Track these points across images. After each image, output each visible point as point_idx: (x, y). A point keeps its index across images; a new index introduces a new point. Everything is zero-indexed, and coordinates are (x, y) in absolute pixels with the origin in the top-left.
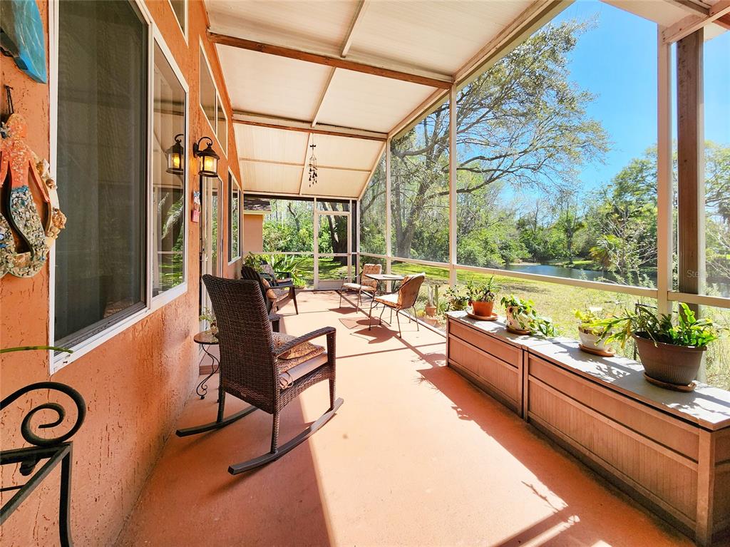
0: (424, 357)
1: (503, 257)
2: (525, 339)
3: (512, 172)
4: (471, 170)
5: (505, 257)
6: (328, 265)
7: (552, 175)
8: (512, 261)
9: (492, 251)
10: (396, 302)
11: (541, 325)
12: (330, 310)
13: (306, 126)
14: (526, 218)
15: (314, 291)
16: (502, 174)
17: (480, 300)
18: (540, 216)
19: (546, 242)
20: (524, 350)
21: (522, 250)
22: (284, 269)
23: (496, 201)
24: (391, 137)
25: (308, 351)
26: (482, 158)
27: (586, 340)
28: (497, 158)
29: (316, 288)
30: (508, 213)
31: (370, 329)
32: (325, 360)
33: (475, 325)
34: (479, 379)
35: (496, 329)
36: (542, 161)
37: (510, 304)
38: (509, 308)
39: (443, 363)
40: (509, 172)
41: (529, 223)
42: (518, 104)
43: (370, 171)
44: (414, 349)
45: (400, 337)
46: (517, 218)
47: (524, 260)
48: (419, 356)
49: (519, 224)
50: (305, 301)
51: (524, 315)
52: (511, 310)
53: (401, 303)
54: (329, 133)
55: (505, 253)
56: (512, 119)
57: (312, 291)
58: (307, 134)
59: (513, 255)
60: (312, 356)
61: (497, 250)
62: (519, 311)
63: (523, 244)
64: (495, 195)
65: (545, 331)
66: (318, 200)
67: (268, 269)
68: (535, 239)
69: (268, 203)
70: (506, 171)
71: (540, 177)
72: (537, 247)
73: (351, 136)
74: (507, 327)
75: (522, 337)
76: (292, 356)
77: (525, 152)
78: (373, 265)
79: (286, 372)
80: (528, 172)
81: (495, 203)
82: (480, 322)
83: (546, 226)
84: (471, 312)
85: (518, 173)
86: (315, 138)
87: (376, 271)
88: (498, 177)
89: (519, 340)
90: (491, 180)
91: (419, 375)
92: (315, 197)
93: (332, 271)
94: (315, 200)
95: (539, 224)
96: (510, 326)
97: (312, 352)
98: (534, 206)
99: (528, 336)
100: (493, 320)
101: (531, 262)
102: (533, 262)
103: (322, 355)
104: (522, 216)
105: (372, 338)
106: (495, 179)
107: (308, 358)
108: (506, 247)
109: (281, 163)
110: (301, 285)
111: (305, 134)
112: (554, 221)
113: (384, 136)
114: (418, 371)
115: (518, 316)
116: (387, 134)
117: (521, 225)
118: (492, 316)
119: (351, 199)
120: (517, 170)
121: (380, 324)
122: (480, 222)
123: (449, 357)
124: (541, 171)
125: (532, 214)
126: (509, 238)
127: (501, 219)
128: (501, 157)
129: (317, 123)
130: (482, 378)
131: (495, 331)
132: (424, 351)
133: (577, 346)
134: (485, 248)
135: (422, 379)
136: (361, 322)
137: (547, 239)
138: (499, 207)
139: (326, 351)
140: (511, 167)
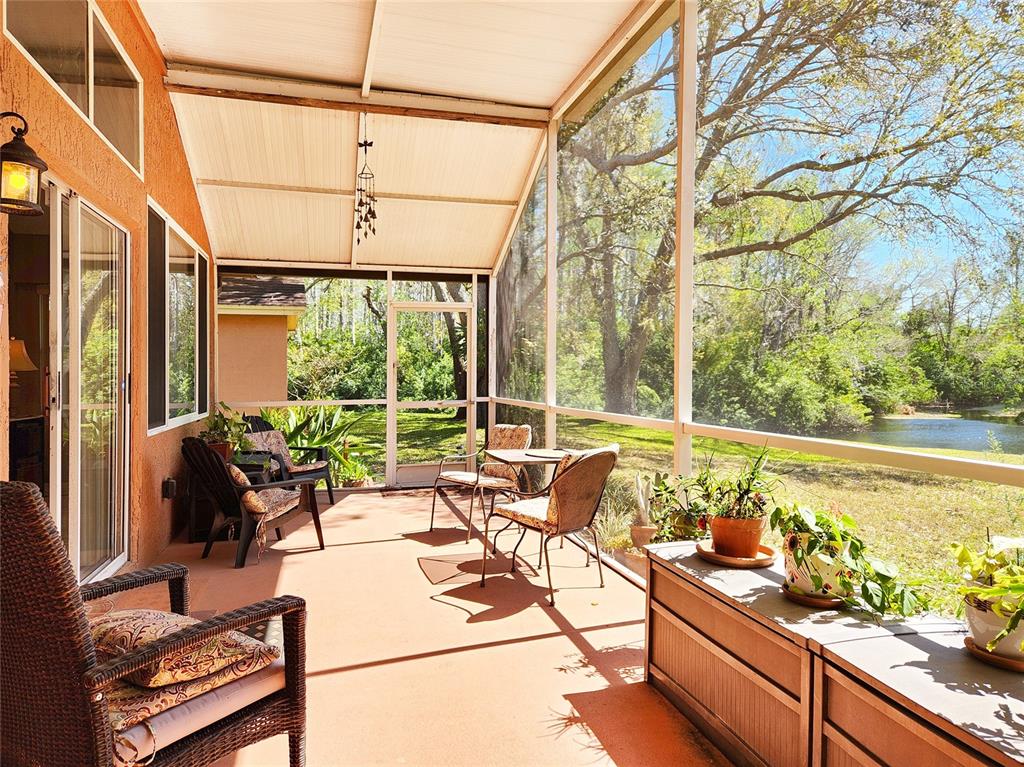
0: (594, 658)
1: (867, 401)
2: (825, 621)
3: (885, 196)
4: (784, 195)
5: (873, 401)
6: (443, 426)
7: (986, 199)
8: (890, 410)
9: (840, 389)
10: (544, 518)
11: (870, 585)
12: (407, 536)
13: (347, 95)
14: (928, 307)
15: (387, 491)
16: (859, 203)
17: (726, 515)
18: (962, 302)
19: (977, 362)
20: (813, 654)
21: (914, 383)
22: (317, 439)
23: (853, 268)
24: (558, 115)
25: (220, 664)
26: (811, 165)
27: (982, 627)
28: (847, 163)
29: (392, 484)
30: (883, 296)
31: (482, 583)
32: (275, 684)
33: (707, 580)
34: (714, 722)
35: (756, 591)
36: (959, 164)
37: (791, 525)
38: (789, 536)
39: (638, 674)
40: (876, 196)
41: (935, 319)
42: (896, 26)
43: (516, 203)
44: (575, 635)
45: (552, 604)
46: (904, 308)
47: (920, 406)
48: (581, 655)
49: (909, 323)
50: (356, 517)
51: (826, 559)
52: (793, 544)
53: (554, 519)
54: (406, 111)
55: (874, 391)
56: (881, 64)
57: (381, 490)
58: (352, 114)
59: (894, 395)
60: (231, 676)
61: (852, 386)
62: (812, 546)
63: (918, 369)
64: (850, 257)
65: (877, 601)
66: (397, 276)
67: (274, 440)
68: (948, 355)
69: (301, 289)
70: (873, 195)
71: (955, 203)
72: (952, 375)
73: (461, 117)
74: (786, 586)
75: (817, 616)
76: (163, 678)
77: (918, 146)
78: (513, 427)
79: (140, 723)
80: (923, 195)
81: (852, 273)
82: (722, 573)
83: (975, 325)
84: (707, 546)
85: (899, 197)
86: (373, 125)
87: (515, 442)
88: (851, 211)
89: (808, 628)
90: (834, 218)
91: (567, 708)
92: (390, 270)
93: (446, 443)
94: (390, 276)
95: (960, 321)
96: (791, 584)
97: (231, 667)
98: (948, 279)
99: (834, 613)
100: (758, 567)
101: (935, 410)
102: (945, 411)
103: (269, 671)
104: (917, 302)
105: (478, 608)
106: (843, 216)
107: (219, 681)
108: (874, 377)
109: (299, 189)
110: (355, 477)
111: (345, 117)
112: (997, 312)
113: (542, 115)
114: (566, 697)
115: (808, 558)
116: (549, 109)
117: (915, 324)
118: (760, 556)
119: (475, 273)
120: (897, 191)
121: (513, 571)
122: (813, 321)
123: (651, 659)
124: (957, 189)
125: (942, 298)
126: (883, 356)
127: (864, 312)
128: (858, 159)
129: (373, 88)
130: (719, 720)
131: (751, 599)
132: (598, 641)
133: (959, 643)
134: (822, 381)
135: (571, 720)
136: (466, 567)
137: (979, 355)
138: (861, 284)
139: (281, 660)
140: (883, 185)
